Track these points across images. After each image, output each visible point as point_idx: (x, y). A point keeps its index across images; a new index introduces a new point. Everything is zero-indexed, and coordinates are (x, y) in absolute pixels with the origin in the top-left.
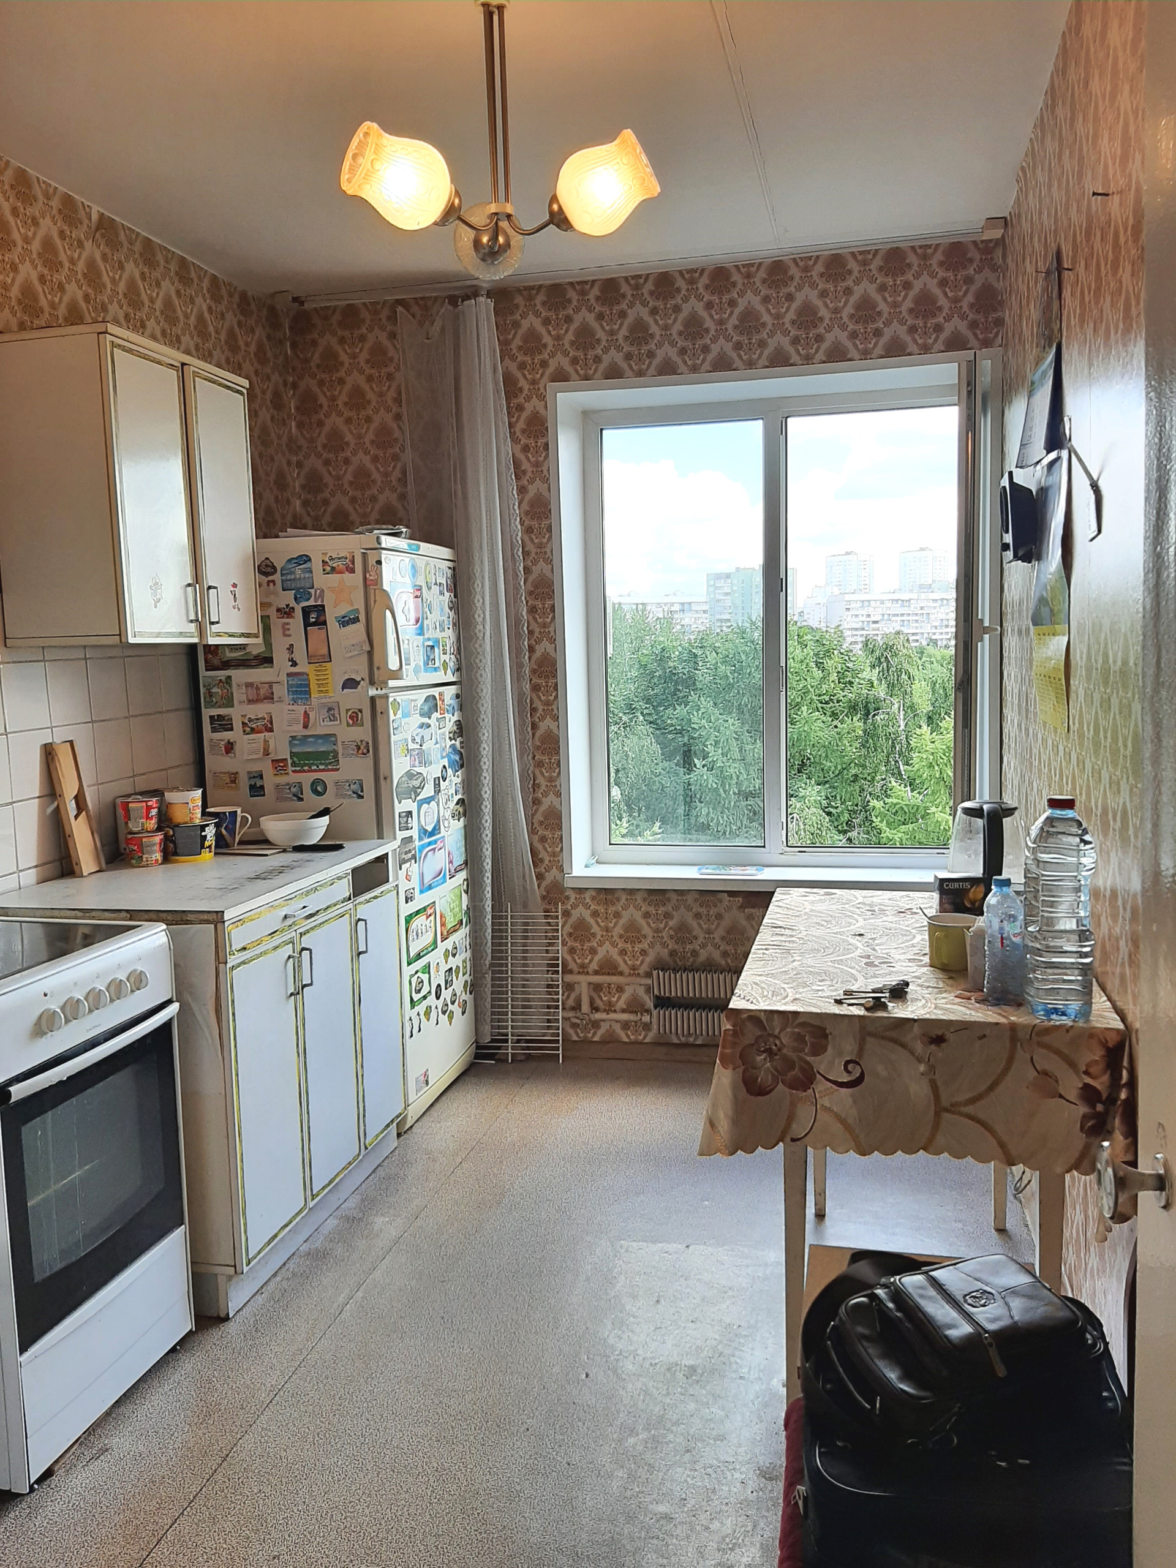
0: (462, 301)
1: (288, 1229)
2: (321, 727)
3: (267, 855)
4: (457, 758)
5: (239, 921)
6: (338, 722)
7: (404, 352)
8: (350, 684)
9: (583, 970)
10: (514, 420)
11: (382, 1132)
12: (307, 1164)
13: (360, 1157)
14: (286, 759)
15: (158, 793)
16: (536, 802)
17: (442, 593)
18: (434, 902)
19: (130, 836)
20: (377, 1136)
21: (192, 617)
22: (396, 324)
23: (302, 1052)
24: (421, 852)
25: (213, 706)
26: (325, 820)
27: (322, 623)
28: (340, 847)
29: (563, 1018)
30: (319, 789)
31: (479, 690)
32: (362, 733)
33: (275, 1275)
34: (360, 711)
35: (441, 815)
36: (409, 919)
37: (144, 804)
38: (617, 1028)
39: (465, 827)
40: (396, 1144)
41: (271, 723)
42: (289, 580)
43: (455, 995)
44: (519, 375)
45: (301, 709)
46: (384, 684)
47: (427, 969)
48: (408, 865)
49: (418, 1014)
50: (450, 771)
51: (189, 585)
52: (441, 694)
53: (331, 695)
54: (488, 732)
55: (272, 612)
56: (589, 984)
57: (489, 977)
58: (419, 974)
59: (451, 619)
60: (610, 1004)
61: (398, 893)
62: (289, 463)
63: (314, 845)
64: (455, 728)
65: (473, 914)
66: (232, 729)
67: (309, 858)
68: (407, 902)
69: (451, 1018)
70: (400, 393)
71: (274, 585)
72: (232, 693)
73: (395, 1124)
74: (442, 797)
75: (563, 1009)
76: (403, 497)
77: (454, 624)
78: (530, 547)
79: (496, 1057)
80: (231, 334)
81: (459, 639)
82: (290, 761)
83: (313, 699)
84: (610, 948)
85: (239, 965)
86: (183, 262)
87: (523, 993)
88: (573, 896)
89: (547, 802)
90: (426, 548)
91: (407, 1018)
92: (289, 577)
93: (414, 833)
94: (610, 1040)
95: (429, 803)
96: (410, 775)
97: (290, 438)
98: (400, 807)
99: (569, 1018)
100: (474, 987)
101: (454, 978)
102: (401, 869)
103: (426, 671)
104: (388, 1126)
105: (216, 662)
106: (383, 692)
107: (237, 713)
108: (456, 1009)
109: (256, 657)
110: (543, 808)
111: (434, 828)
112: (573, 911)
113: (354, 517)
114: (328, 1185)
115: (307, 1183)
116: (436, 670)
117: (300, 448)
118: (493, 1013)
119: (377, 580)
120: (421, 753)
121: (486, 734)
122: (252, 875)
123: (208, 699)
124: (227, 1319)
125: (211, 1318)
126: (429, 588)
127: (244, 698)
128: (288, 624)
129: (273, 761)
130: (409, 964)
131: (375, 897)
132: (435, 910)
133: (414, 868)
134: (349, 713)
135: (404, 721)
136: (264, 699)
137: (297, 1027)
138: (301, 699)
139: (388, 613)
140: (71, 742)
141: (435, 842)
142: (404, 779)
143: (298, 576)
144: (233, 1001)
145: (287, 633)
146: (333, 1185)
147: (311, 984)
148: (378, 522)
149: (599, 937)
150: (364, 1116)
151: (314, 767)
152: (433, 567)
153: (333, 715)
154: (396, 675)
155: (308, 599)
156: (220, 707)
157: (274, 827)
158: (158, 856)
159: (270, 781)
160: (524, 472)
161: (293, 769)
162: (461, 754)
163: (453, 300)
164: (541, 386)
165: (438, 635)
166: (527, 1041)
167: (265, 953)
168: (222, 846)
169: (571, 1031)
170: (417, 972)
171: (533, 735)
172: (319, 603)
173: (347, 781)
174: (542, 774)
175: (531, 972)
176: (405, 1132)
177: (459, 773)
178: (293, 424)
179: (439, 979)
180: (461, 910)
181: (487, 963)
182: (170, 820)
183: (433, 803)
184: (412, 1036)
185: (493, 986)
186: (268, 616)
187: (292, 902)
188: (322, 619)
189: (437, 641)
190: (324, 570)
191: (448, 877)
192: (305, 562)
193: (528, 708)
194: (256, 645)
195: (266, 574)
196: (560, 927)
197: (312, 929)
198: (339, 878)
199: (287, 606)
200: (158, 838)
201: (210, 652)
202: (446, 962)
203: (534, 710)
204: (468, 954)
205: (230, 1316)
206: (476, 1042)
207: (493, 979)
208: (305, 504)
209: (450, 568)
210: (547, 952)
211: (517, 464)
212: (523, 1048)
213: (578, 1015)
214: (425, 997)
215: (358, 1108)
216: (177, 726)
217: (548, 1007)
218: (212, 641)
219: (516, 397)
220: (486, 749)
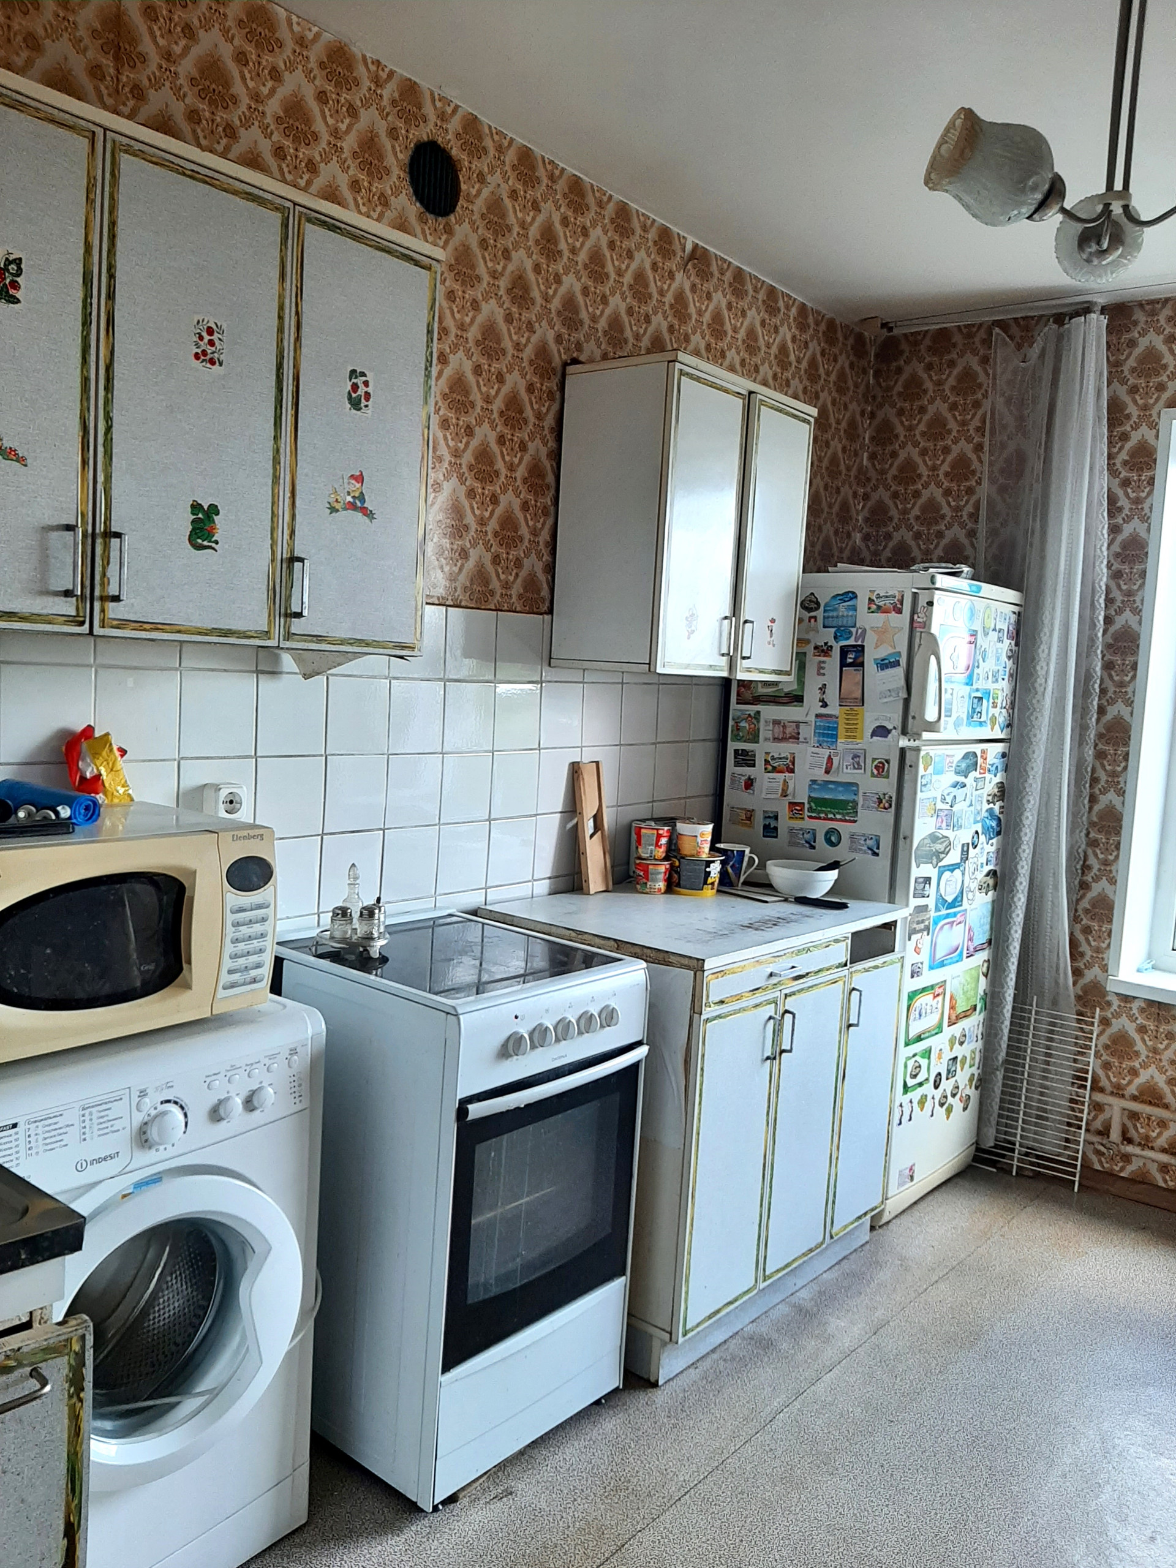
0: (1070, 319)
1: (732, 1307)
2: (847, 774)
3: (766, 902)
4: (994, 824)
5: (720, 973)
6: (862, 771)
7: (994, 378)
8: (881, 731)
9: (1118, 1091)
10: (1115, 450)
11: (852, 1223)
12: (763, 1241)
13: (824, 1246)
14: (803, 803)
15: (671, 821)
16: (1084, 886)
17: (1000, 640)
18: (945, 981)
19: (638, 861)
20: (846, 1227)
21: (725, 651)
22: (990, 348)
23: (772, 1124)
24: (936, 923)
25: (739, 740)
26: (833, 875)
27: (859, 664)
28: (844, 906)
29: (1084, 1141)
30: (833, 839)
31: (1030, 751)
32: (887, 786)
33: (713, 1351)
34: (888, 761)
35: (966, 885)
36: (912, 996)
37: (655, 832)
38: (1154, 1169)
39: (993, 901)
40: (867, 1238)
41: (793, 764)
42: (832, 617)
43: (958, 1087)
44: (1127, 399)
45: (826, 753)
46: (917, 736)
47: (927, 1054)
48: (918, 936)
49: (911, 1102)
50: (982, 838)
51: (726, 618)
52: (983, 752)
53: (858, 741)
54: (1034, 799)
55: (810, 649)
56: (1124, 1109)
57: (1000, 1075)
58: (917, 1058)
59: (1007, 670)
60: (1147, 1138)
61: (902, 966)
62: (855, 495)
63: (817, 899)
64: (996, 790)
65: (992, 1001)
66: (754, 766)
67: (808, 913)
68: (912, 977)
69: (949, 1111)
70: (984, 422)
71: (816, 621)
72: (759, 729)
73: (868, 1217)
74: (969, 865)
75: (1087, 1130)
76: (972, 534)
77: (1011, 675)
78: (1116, 594)
79: (999, 1166)
80: (813, 363)
81: (1014, 692)
82: (807, 806)
83: (839, 744)
84: (1157, 1074)
85: (715, 1018)
86: (772, 292)
87: (1040, 1101)
88: (1116, 1003)
89: (1096, 889)
90: (988, 589)
91: (897, 1104)
92: (831, 614)
93: (931, 902)
94: (1141, 1180)
95: (952, 871)
96: (934, 838)
97: (860, 470)
98: (918, 871)
99: (1093, 1144)
100: (982, 1083)
101: (959, 1069)
102: (909, 939)
103: (969, 724)
104: (859, 1218)
105: (748, 695)
106: (917, 743)
107: (762, 749)
108: (956, 1103)
109: (787, 695)
110: (1091, 895)
111: (955, 899)
112: (1114, 1021)
113: (916, 553)
114: (783, 1269)
115: (761, 1262)
116: (981, 724)
117: (869, 480)
118: (1000, 1116)
119: (925, 623)
120: (950, 815)
121: (1032, 802)
122: (746, 923)
123: (735, 732)
124: (655, 1385)
125: (641, 1378)
126: (986, 634)
127: (770, 735)
128: (824, 662)
129: (790, 803)
130: (907, 1045)
131: (876, 967)
132: (945, 990)
133: (925, 940)
134: (875, 763)
135: (935, 777)
136: (790, 738)
137: (770, 1094)
138: (827, 742)
139: (933, 658)
140: (597, 763)
141: (955, 915)
142: (926, 841)
143: (841, 614)
144: (703, 1056)
145: (822, 671)
146: (790, 1269)
147: (790, 1051)
148: (941, 560)
149: (1143, 1057)
150: (834, 1202)
151: (830, 816)
152: (993, 610)
153: (858, 764)
154: (932, 727)
155: (848, 639)
156: (745, 742)
157: (779, 873)
158: (662, 885)
159: (785, 823)
160: (1120, 509)
161: (810, 814)
162: (999, 820)
163: (1060, 319)
164: (1154, 412)
165: (990, 685)
166: (1038, 1157)
167: (743, 1010)
168: (726, 884)
169: (1094, 1158)
170: (914, 1055)
171: (1091, 808)
172: (859, 643)
173: (864, 835)
174: (1096, 855)
175: (1052, 1080)
176: (880, 1227)
177: (994, 841)
178: (866, 454)
179: (940, 1066)
180: (976, 994)
181: (1000, 1059)
182: (678, 850)
183: (957, 872)
184: (900, 1123)
185: (1004, 1085)
186: (805, 653)
187: (780, 959)
188: (860, 660)
189: (988, 693)
190: (869, 608)
191: (965, 955)
192: (851, 599)
193: (1088, 778)
194: (789, 682)
195: (809, 610)
196: (1094, 1036)
197: (799, 991)
198: (837, 941)
199: (826, 644)
200: (663, 867)
201: (744, 686)
202: (951, 1049)
203: (1094, 780)
204: (979, 1045)
205: (660, 1383)
206: (977, 1143)
207: (1004, 1078)
208: (866, 538)
209: (1014, 613)
210: (1075, 1061)
211: (1112, 500)
212: (1032, 1164)
213: (1104, 1142)
214: (920, 1084)
215: (828, 1192)
216: (701, 758)
217: (1069, 1124)
218: (741, 676)
219: (1121, 424)
220: (1030, 819)
